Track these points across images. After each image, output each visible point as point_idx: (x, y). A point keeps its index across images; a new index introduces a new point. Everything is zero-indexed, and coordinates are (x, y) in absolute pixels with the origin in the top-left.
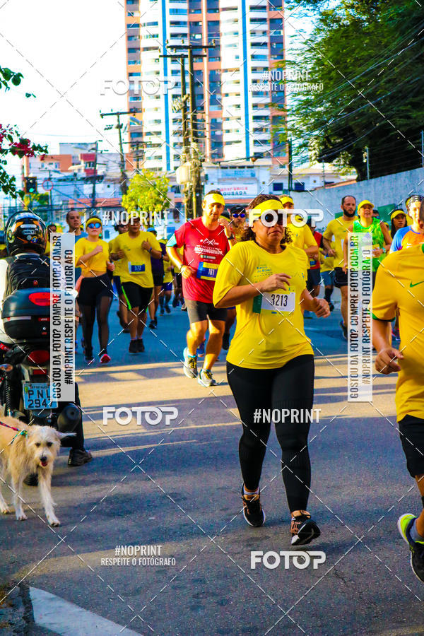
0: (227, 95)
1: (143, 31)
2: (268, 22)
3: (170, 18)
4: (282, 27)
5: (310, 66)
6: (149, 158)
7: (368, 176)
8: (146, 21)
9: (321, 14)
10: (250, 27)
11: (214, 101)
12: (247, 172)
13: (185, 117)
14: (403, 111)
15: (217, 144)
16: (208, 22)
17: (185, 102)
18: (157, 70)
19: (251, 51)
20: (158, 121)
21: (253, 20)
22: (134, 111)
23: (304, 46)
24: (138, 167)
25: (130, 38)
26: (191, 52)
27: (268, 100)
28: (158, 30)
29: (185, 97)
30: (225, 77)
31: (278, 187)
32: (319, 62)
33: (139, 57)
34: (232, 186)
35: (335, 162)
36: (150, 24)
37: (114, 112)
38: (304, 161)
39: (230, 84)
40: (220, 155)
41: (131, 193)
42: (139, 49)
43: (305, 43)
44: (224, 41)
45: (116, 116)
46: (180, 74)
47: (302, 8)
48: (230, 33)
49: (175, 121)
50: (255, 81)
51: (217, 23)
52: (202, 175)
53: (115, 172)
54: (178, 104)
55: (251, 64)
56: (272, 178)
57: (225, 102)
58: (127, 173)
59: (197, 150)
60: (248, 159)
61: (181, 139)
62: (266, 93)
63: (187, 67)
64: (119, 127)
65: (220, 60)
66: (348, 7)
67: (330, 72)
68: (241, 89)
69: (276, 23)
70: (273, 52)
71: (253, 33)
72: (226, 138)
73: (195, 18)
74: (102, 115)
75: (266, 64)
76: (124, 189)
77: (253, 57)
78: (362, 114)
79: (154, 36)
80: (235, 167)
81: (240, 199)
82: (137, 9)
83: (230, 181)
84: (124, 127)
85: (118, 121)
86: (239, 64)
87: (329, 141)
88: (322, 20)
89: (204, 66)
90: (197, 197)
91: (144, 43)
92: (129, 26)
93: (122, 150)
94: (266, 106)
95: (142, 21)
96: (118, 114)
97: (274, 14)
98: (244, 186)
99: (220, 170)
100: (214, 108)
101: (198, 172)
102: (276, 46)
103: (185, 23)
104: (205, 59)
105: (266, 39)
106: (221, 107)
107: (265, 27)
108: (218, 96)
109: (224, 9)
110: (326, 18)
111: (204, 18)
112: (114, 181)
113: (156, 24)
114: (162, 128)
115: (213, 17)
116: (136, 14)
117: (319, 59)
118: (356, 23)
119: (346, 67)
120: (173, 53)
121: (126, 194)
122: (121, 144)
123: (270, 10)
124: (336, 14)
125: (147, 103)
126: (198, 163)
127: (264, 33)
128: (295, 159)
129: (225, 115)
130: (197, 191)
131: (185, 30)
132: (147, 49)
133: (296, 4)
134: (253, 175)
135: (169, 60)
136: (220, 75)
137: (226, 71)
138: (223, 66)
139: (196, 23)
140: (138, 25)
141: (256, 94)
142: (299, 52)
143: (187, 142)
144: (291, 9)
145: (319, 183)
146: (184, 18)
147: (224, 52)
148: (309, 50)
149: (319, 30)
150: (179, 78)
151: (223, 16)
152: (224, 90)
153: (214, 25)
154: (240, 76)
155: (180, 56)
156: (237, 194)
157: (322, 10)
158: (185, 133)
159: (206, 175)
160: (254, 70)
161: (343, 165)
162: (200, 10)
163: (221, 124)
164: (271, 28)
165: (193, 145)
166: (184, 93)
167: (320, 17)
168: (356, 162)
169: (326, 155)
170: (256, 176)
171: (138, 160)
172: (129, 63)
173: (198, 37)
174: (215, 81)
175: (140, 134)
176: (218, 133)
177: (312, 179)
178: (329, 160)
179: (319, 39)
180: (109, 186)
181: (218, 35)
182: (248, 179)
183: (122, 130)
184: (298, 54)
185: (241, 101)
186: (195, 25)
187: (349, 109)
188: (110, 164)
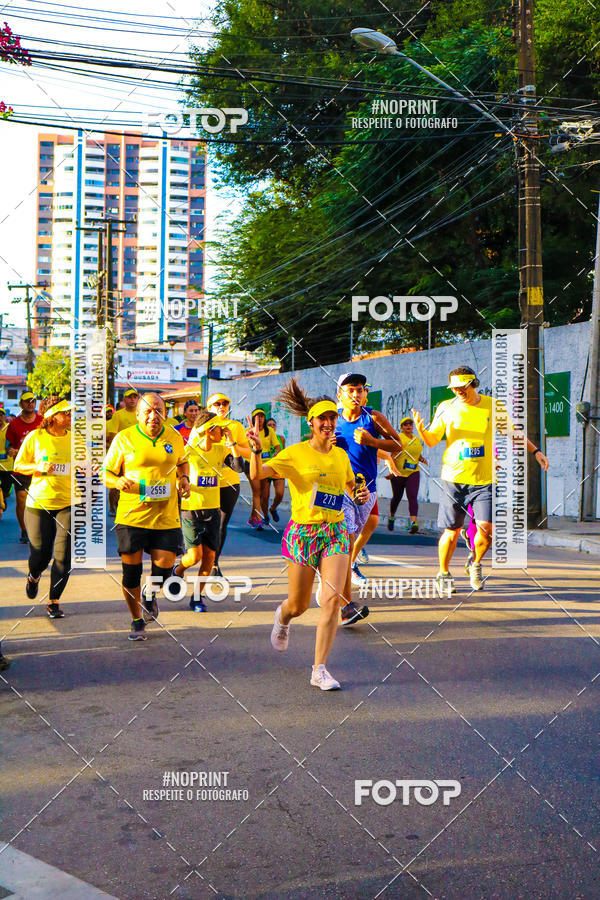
0: (142, 274)
1: (57, 201)
2: (189, 199)
3: (85, 189)
4: (202, 207)
5: (235, 249)
6: (56, 336)
7: (293, 367)
8: (60, 191)
9: (249, 195)
10: (170, 204)
11: (128, 280)
12: (160, 356)
13: (100, 294)
14: (331, 302)
15: (130, 324)
16: (126, 196)
17: (101, 279)
18: (69, 243)
19: (169, 229)
20: (66, 297)
21: (173, 197)
22: (43, 284)
23: (230, 227)
24: (45, 343)
25: (41, 207)
26: (110, 226)
27: (184, 282)
28: (72, 201)
29: (101, 273)
30: (141, 255)
31: (192, 373)
32: (246, 245)
33: (50, 228)
34: (144, 370)
35: (256, 351)
36: (63, 194)
37: (24, 284)
38: (224, 348)
39: (145, 262)
40: (132, 337)
41: (37, 371)
42: (51, 219)
43: (232, 224)
44: (143, 217)
45: (25, 290)
46: (98, 248)
47: (229, 187)
48: (148, 210)
49: (87, 297)
50: (172, 262)
51: (135, 198)
52: (116, 356)
53: (20, 347)
54: (93, 280)
55: (169, 242)
56: (186, 364)
57: (140, 281)
58: (34, 350)
59: (111, 330)
60: (161, 342)
61: (95, 318)
62: (184, 275)
63: (105, 242)
64: (28, 300)
65: (136, 235)
66: (278, 190)
67: (257, 256)
68: (157, 268)
69: (198, 202)
70: (193, 232)
71: (173, 211)
72: (139, 318)
73: (112, 190)
74: (10, 288)
75: (185, 244)
76: (30, 368)
77: (171, 235)
78: (289, 303)
79: (67, 207)
80: (147, 350)
81: (152, 384)
82: (50, 177)
83: (141, 364)
84: (33, 300)
85: (27, 294)
86: (157, 242)
87: (253, 329)
88: (249, 202)
89: (120, 241)
90: (108, 380)
91: (57, 214)
92: (41, 195)
93: (29, 325)
94: (183, 287)
95: (55, 191)
96: (28, 287)
97: (196, 193)
98: (157, 370)
99: (132, 352)
100: (128, 287)
101: (111, 353)
102: (197, 227)
103: (101, 196)
104: (121, 234)
105: (186, 218)
106: (135, 287)
107: (186, 206)
108: (133, 275)
109: (143, 184)
110: (254, 200)
111: (121, 191)
112: (18, 357)
113: (70, 194)
114: (71, 304)
115: (132, 191)
116: (49, 183)
117: (245, 242)
118: (285, 207)
119: (275, 253)
120: (90, 226)
121: (32, 372)
122: (29, 318)
123: (191, 187)
124: (265, 196)
125: (57, 277)
126: (112, 343)
127: (184, 211)
128: (215, 345)
129: (139, 293)
130: (109, 373)
131: (101, 203)
132: (60, 220)
133: (224, 184)
134: (166, 359)
135: (82, 232)
136: (136, 252)
137: (142, 248)
138: (139, 244)
139: (113, 197)
140: (51, 195)
141: (172, 274)
142: (224, 233)
143: (101, 321)
144: (218, 188)
145: (236, 371)
146: (100, 190)
147: (141, 229)
148: (236, 232)
149: (246, 212)
150: (94, 253)
151: (141, 192)
152: (140, 268)
153: (132, 199)
154: (157, 255)
155: (98, 230)
156: (149, 378)
157: (251, 191)
158: (98, 311)
159: (120, 357)
160: (172, 249)
161: (266, 354)
162: (117, 183)
163: (134, 303)
164: (192, 207)
165: (108, 324)
166: (101, 269)
167: (247, 198)
168: (278, 352)
169: (249, 343)
170: (170, 360)
171: (46, 337)
172: (39, 233)
173: (114, 211)
174: (130, 259)
175: (48, 310)
176: (131, 313)
177: (228, 367)
178: (251, 349)
179: (247, 222)
180: (11, 363)
181: (136, 210)
182: (163, 363)
183: (31, 304)
184: (224, 236)
185: (157, 281)
186: (111, 199)
187: (276, 297)
188: (15, 338)
